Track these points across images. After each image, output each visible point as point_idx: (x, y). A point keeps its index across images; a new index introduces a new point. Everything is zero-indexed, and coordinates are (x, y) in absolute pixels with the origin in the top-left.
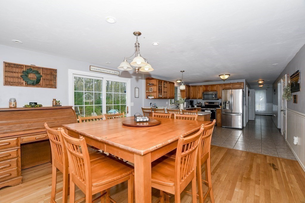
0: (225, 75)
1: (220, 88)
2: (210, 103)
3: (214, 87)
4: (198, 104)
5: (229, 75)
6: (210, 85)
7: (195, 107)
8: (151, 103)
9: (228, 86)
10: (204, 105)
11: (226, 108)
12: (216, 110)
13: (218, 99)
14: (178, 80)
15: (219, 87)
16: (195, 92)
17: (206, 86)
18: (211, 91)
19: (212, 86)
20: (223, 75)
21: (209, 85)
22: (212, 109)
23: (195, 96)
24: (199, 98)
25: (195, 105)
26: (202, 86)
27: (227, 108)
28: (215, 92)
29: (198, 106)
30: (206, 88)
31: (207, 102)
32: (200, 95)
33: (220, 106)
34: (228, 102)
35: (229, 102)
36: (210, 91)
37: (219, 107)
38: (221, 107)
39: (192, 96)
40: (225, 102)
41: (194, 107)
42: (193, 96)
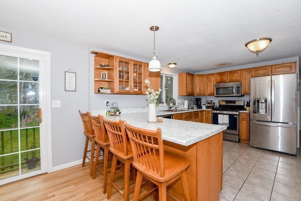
0: (260, 39)
1: (247, 75)
2: (227, 102)
3: (235, 75)
4: (208, 104)
5: (271, 40)
6: (227, 72)
7: (204, 108)
8: (108, 102)
9: (261, 72)
10: (218, 105)
11: (259, 112)
12: (239, 115)
13: (242, 96)
14: (170, 64)
15: (244, 74)
16: (203, 85)
17: (221, 74)
18: (230, 82)
19: (232, 72)
20: (255, 41)
21: (225, 72)
22: (231, 113)
23: (202, 91)
24: (210, 95)
25: (203, 106)
26: (214, 74)
27: (262, 111)
28: (237, 83)
29: (208, 107)
30: (221, 77)
31: (223, 101)
32: (211, 88)
33: (245, 107)
34: (264, 101)
35: (266, 101)
36: (228, 82)
37: (245, 109)
38: (247, 108)
39: (197, 91)
40: (258, 101)
41: (201, 108)
42: (200, 90)
